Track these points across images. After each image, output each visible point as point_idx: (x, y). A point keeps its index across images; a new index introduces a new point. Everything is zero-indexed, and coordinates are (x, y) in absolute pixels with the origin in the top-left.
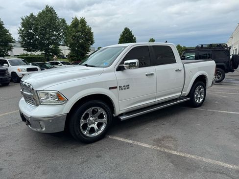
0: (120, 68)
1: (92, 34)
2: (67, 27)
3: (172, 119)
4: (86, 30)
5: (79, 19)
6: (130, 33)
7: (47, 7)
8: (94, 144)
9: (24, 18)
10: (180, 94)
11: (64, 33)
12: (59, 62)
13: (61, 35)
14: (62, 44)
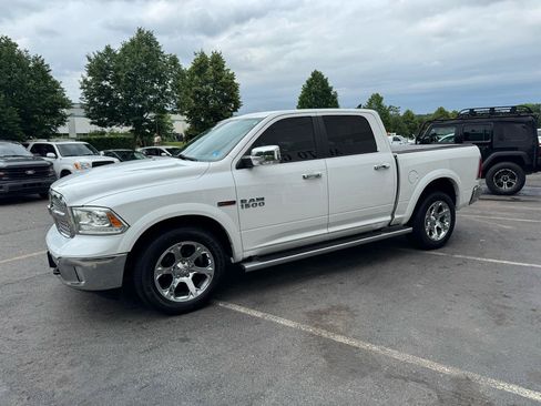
0: (244, 164)
1: (235, 87)
2: (181, 74)
3: (365, 273)
4: (224, 79)
5: (209, 55)
6: (324, 82)
7: (140, 31)
8: (184, 317)
9: (93, 57)
10: (389, 218)
11: (175, 86)
12: (163, 148)
13: (169, 90)
14: (169, 109)
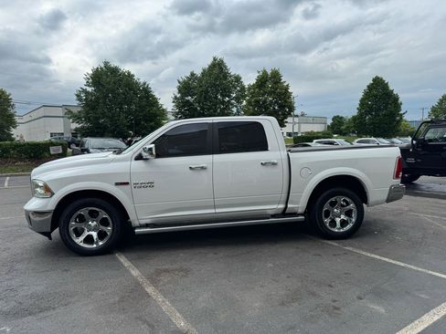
1: (288, 96)
4: (279, 90)
5: (269, 72)
10: (282, 206)
